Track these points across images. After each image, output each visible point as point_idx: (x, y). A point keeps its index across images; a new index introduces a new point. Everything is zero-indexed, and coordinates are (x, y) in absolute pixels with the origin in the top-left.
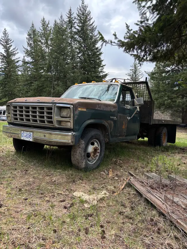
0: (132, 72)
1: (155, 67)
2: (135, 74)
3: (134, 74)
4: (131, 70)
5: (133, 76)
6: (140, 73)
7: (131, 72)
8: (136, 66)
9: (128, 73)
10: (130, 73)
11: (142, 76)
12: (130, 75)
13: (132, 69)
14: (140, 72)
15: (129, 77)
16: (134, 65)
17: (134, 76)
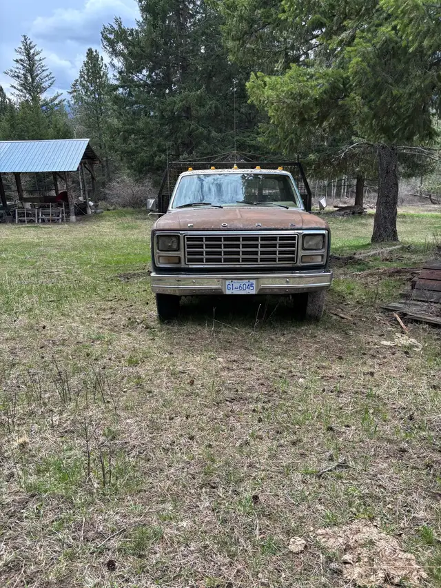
0: (21, 67)
1: (88, 62)
2: (31, 75)
3: (29, 75)
4: (17, 61)
5: (26, 78)
6: (45, 74)
7: (18, 68)
8: (32, 51)
9: (12, 71)
10: (17, 71)
11: (50, 81)
12: (18, 77)
13: (21, 60)
14: (44, 70)
15: (17, 82)
16: (23, 48)
17: (29, 78)
